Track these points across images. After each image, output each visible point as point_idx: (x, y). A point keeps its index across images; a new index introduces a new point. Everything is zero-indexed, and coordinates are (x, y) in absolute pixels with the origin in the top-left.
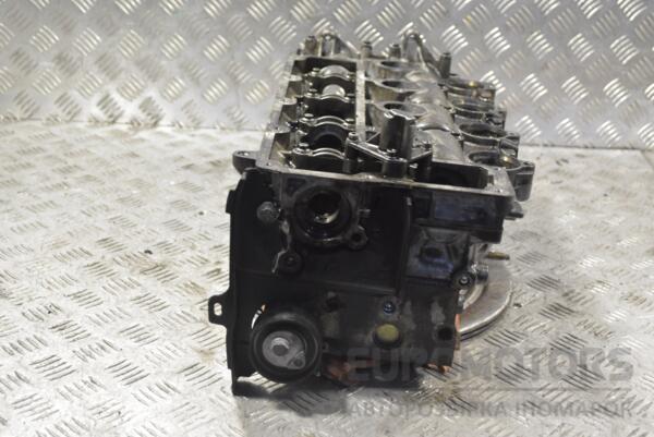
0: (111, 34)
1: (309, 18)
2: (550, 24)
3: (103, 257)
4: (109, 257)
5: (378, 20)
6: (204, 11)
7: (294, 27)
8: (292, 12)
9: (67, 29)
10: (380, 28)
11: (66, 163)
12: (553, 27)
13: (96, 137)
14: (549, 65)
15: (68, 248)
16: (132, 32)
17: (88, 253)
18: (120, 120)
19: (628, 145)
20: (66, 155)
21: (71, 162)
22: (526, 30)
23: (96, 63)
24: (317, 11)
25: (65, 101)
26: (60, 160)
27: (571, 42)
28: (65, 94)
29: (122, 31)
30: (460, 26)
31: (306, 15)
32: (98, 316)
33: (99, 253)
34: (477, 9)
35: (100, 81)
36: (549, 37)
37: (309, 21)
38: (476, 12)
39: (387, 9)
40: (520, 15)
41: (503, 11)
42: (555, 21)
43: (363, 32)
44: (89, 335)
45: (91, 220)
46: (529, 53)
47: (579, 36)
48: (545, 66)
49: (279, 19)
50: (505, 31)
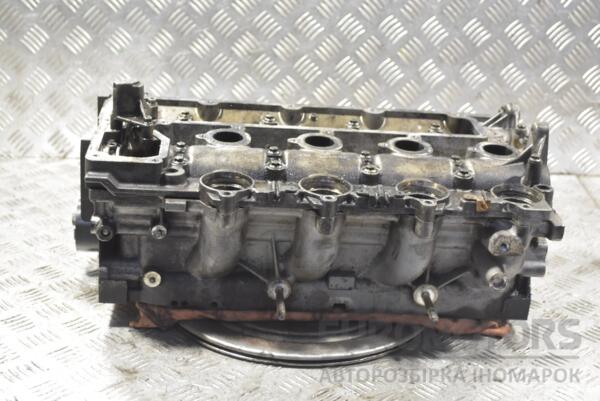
0: (61, 73)
1: (249, 53)
2: (482, 55)
3: (40, 284)
4: (46, 283)
5: (315, 54)
6: (150, 50)
7: (235, 63)
8: (233, 48)
9: (18, 69)
10: (317, 61)
11: (14, 196)
12: (485, 59)
13: (46, 172)
14: (483, 94)
15: (7, 276)
16: (81, 70)
17: (25, 280)
18: (69, 156)
19: (563, 171)
20: (15, 189)
21: (19, 195)
22: (460, 62)
23: (46, 101)
24: (257, 47)
25: (17, 138)
26: (9, 194)
27: (504, 71)
28: (18, 131)
29: (70, 70)
30: (396, 59)
31: (247, 51)
32: (29, 338)
33: (36, 280)
34: (411, 42)
35: (52, 119)
36: (482, 68)
37: (250, 57)
38: (411, 46)
39: (324, 44)
40: (452, 47)
41: (436, 44)
42: (487, 52)
43: (302, 67)
44: (18, 357)
45: (32, 249)
46: (462, 83)
47: (511, 65)
48: (479, 96)
49: (221, 55)
50: (439, 62)
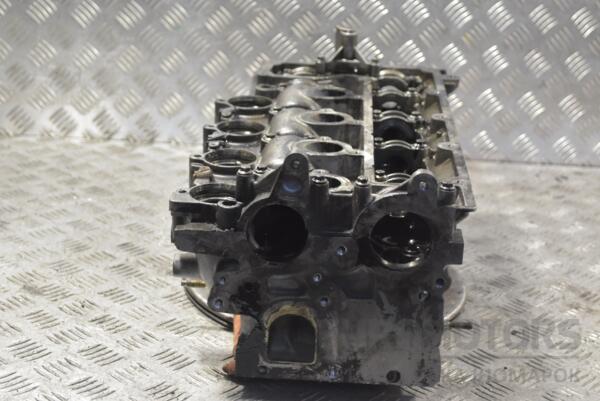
0: (111, 49)
1: (309, 35)
2: (548, 43)
3: (127, 260)
4: (132, 259)
5: (377, 36)
6: (205, 28)
7: (295, 43)
8: (293, 29)
9: (66, 44)
10: (380, 45)
12: (550, 47)
14: (547, 83)
15: (91, 251)
16: (133, 47)
17: (111, 256)
18: (116, 137)
22: (526, 48)
23: (94, 78)
24: (318, 27)
25: (60, 117)
27: (569, 60)
28: (61, 109)
29: (121, 47)
30: (459, 44)
31: (307, 32)
32: (134, 311)
33: (122, 256)
34: (476, 27)
35: (96, 96)
36: (547, 56)
37: (310, 38)
38: (476, 31)
39: (387, 26)
40: (518, 33)
41: (502, 29)
42: (553, 40)
44: (129, 327)
45: (107, 227)
46: (526, 71)
47: (576, 54)
48: (543, 84)
49: (280, 35)
50: (504, 50)
